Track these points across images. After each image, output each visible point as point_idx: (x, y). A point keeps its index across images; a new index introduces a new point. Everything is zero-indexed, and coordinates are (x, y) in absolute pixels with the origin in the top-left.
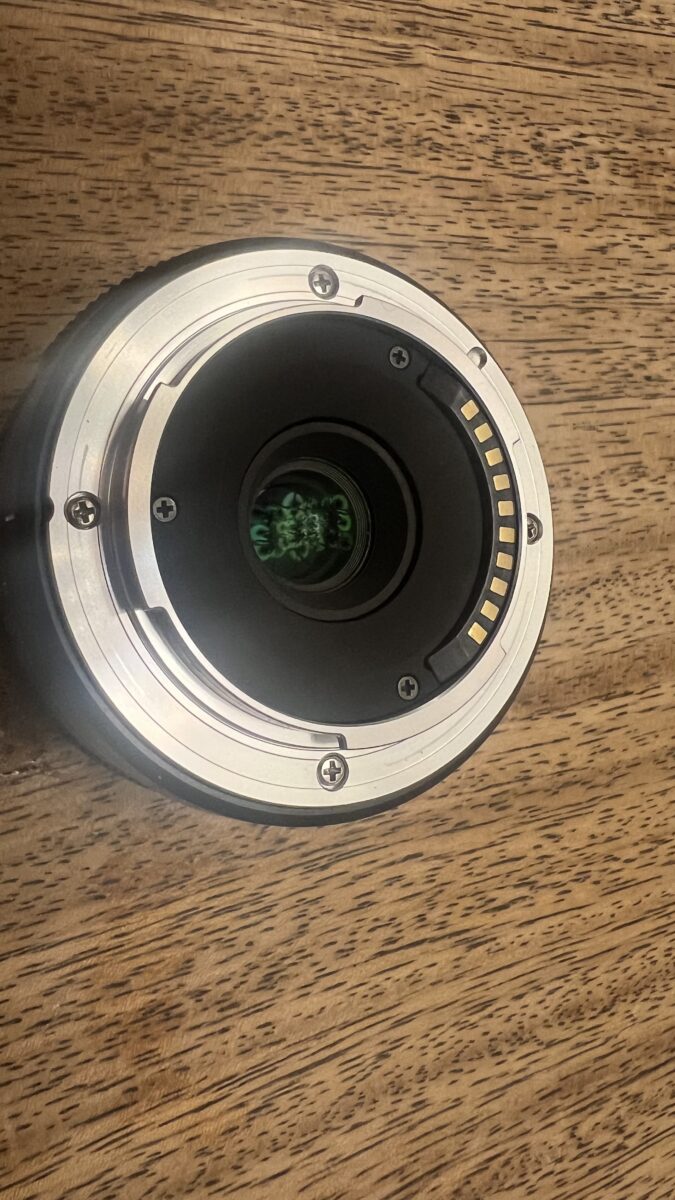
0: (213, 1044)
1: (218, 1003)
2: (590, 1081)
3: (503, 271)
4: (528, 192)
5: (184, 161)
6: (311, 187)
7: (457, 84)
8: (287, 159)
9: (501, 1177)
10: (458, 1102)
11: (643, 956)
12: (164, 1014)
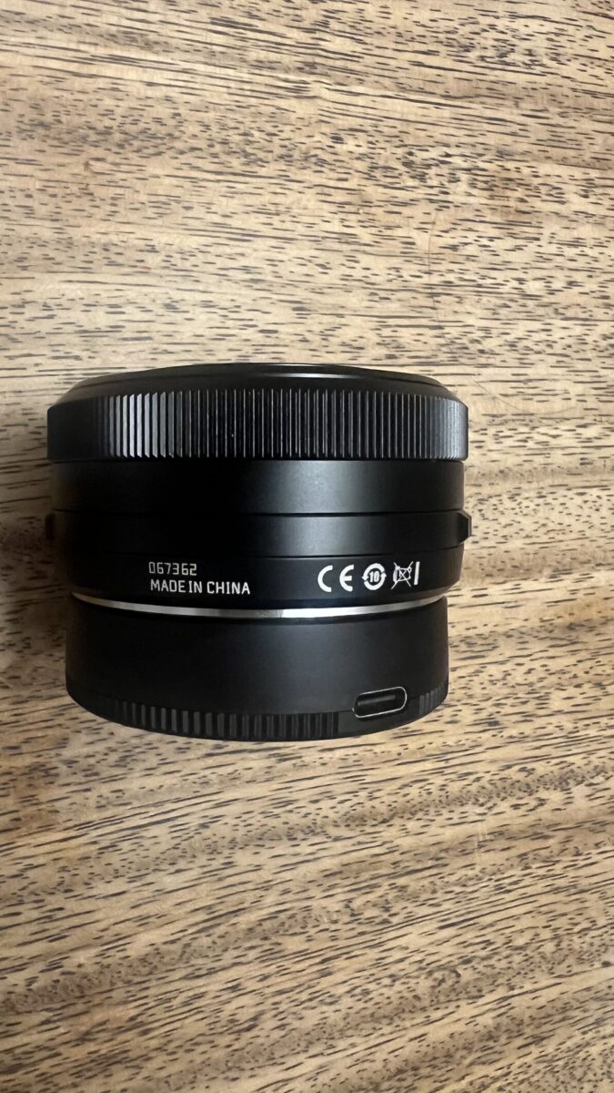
0: (78, 798)
1: (84, 770)
2: (367, 870)
3: (365, 260)
4: (396, 200)
5: (115, 168)
6: (214, 191)
7: (345, 112)
8: (198, 168)
9: (286, 926)
10: (258, 868)
11: (421, 788)
12: (44, 773)
